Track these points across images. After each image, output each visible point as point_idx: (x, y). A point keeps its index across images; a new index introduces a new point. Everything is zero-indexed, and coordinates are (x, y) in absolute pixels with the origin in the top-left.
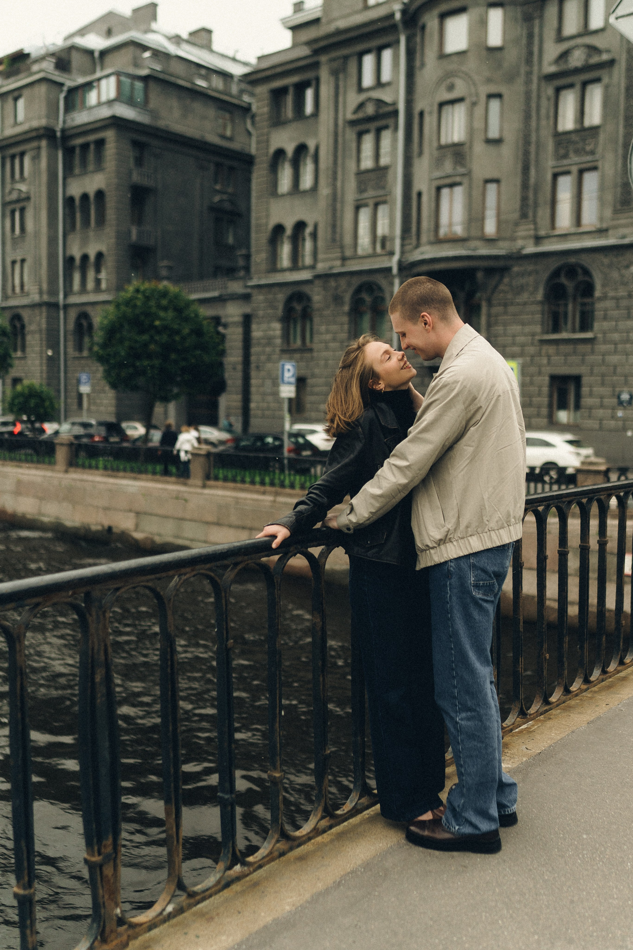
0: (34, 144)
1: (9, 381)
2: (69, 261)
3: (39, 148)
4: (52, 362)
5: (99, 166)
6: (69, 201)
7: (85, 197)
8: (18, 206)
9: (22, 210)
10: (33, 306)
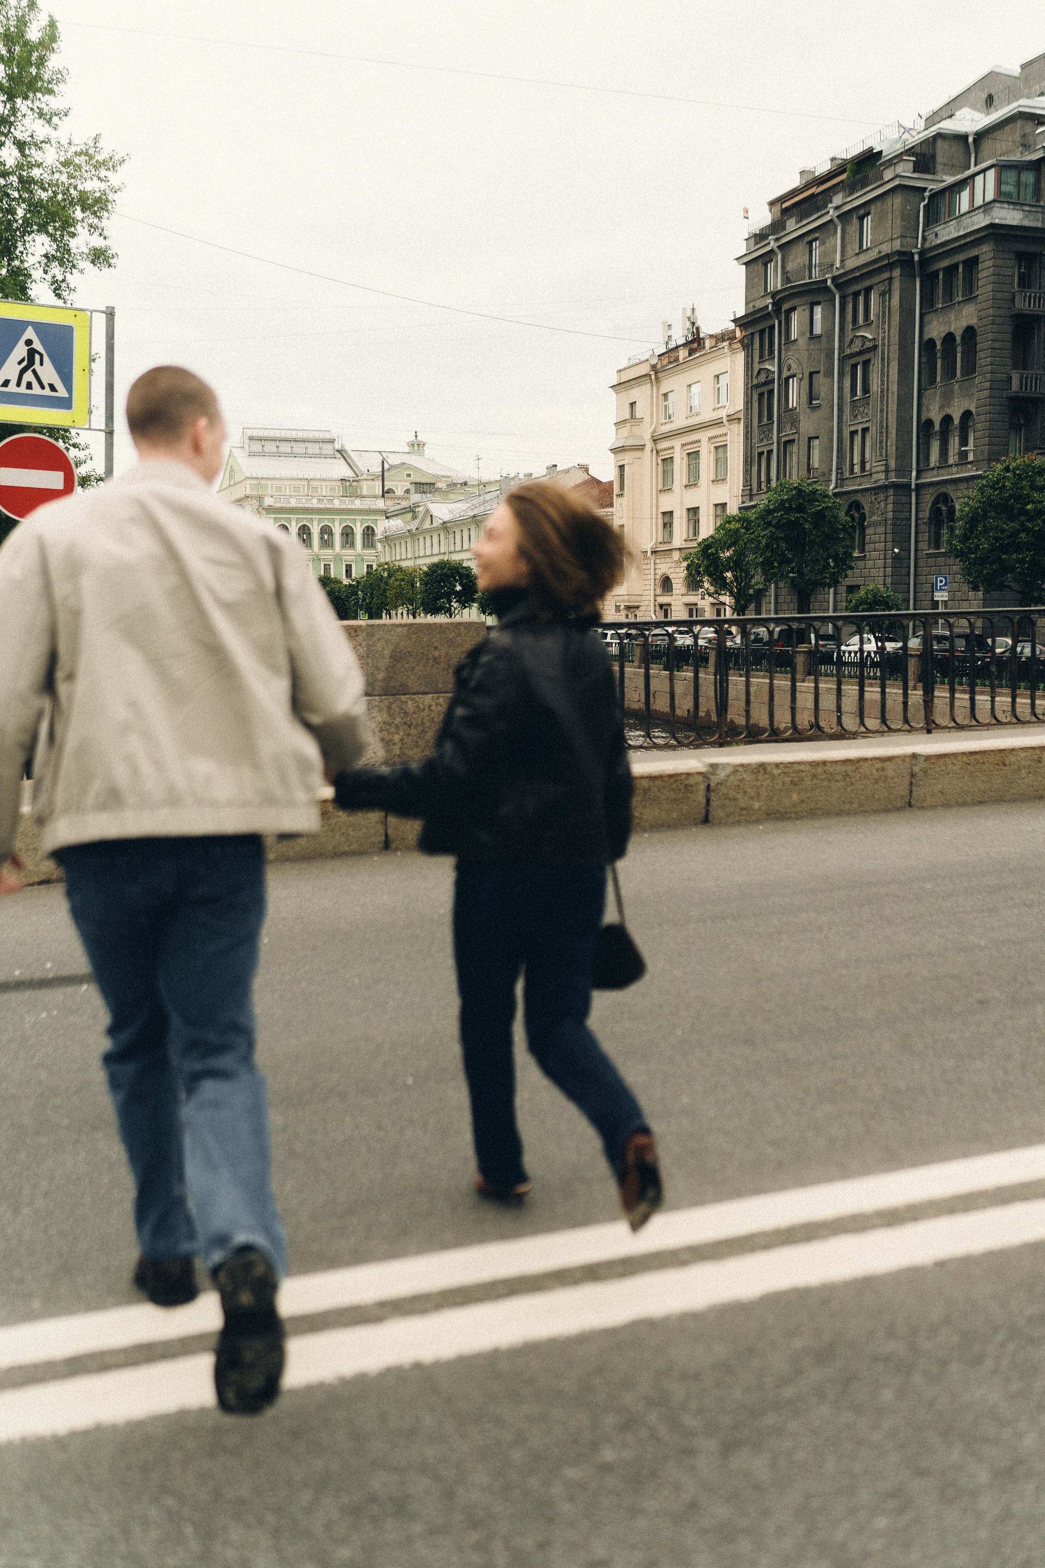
0: (886, 275)
1: (842, 589)
2: (926, 426)
3: (890, 279)
4: (899, 561)
5: (970, 296)
6: (928, 346)
7: (949, 338)
8: (861, 359)
9: (866, 363)
10: (876, 490)
